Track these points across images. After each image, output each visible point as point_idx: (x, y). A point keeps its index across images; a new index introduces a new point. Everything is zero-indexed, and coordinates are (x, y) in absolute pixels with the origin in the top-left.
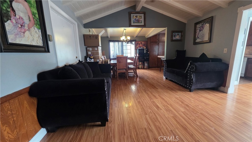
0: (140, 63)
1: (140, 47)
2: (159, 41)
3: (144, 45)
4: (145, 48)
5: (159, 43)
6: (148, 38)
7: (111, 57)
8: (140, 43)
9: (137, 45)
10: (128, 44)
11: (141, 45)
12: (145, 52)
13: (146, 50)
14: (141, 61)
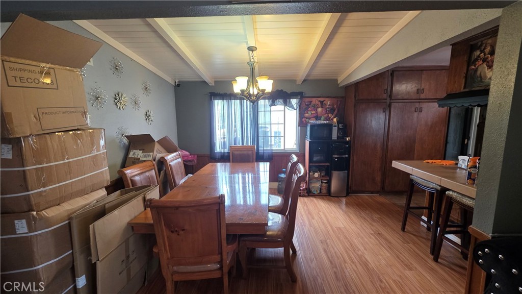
0: (316, 175)
1: (317, 118)
2: (390, 96)
3: (332, 111)
4: (335, 120)
5: (390, 106)
6: (347, 87)
7: (218, 149)
8: (317, 102)
9: (307, 109)
10: (273, 108)
11: (319, 110)
12: (335, 136)
13: (339, 129)
14: (319, 169)
